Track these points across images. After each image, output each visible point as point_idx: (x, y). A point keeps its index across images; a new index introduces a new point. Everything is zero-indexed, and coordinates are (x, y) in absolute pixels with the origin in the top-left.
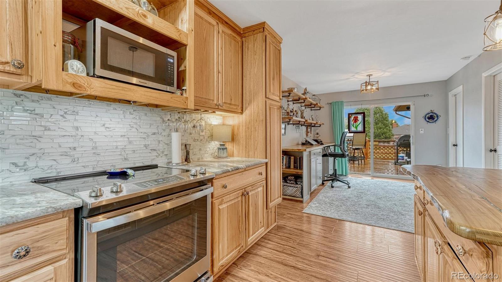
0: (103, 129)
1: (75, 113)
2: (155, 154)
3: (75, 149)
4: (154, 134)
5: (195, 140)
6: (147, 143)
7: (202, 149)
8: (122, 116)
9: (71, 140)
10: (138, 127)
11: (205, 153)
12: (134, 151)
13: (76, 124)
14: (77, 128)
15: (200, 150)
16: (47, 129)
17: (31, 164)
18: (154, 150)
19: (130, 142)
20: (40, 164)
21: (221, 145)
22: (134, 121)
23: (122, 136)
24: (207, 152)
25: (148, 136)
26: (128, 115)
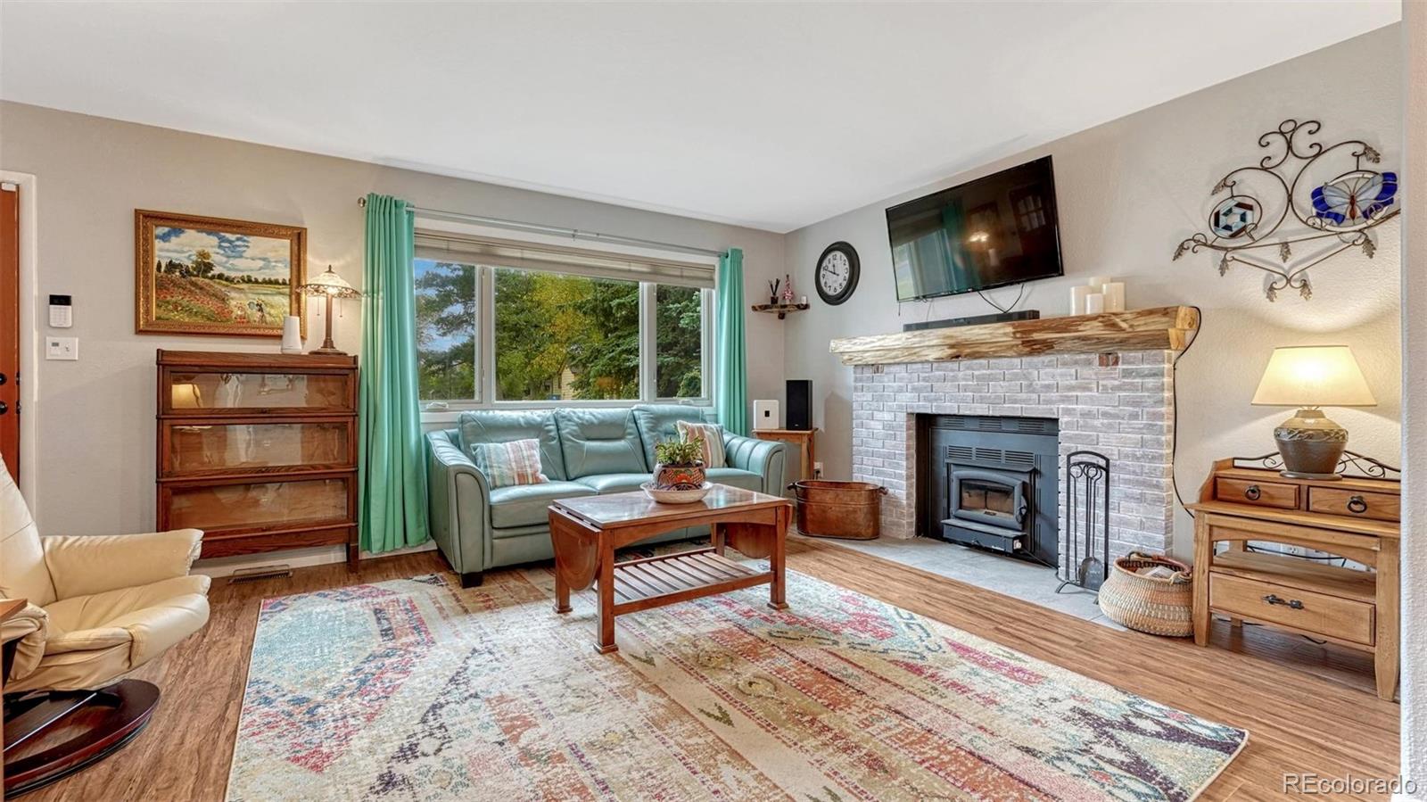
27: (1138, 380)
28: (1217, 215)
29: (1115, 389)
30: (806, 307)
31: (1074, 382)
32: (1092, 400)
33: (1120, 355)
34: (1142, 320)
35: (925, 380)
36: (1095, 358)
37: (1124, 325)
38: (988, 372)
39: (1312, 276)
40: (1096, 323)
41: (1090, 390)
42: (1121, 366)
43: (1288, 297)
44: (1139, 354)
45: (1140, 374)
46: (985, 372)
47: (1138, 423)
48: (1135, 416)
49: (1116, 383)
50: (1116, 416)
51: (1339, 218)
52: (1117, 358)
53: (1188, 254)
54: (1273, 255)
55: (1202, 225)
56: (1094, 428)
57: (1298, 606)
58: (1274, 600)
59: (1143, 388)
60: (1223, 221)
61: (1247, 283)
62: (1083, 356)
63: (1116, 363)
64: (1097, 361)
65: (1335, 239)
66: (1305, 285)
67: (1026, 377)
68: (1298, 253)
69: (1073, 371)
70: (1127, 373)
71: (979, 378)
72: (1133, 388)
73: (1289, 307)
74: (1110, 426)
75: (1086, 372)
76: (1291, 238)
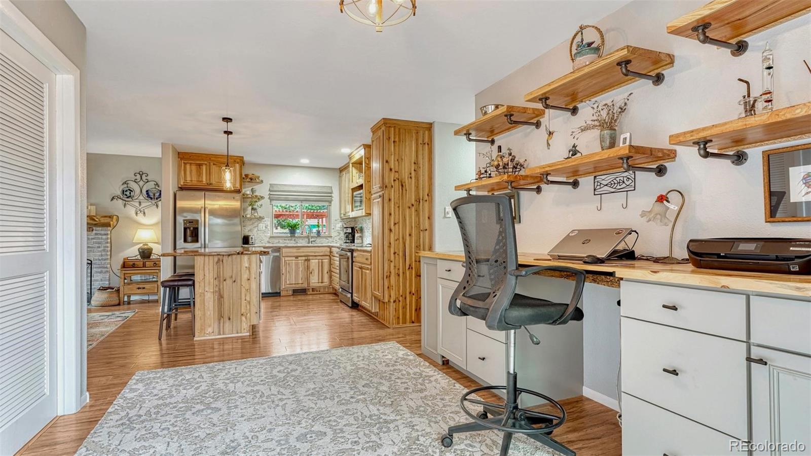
27: (100, 236)
28: (123, 191)
29: (93, 239)
33: (94, 228)
34: (102, 219)
37: (97, 220)
39: (146, 211)
42: (94, 232)
43: (141, 215)
44: (101, 228)
45: (101, 234)
47: (100, 249)
49: (93, 237)
51: (151, 198)
53: (115, 200)
54: (137, 204)
55: (119, 193)
57: (144, 288)
58: (139, 288)
59: (102, 239)
60: (125, 193)
61: (131, 211)
63: (93, 231)
65: (150, 203)
66: (144, 213)
68: (143, 205)
70: (96, 234)
72: (98, 238)
73: (141, 218)
76: (141, 201)
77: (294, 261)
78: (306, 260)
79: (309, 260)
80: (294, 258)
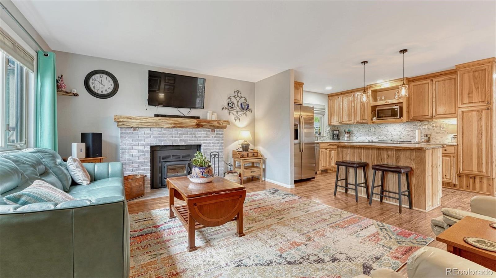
0: (394, 130)
1: (387, 126)
2: (412, 138)
3: (387, 135)
4: (412, 131)
5: (437, 133)
6: (409, 134)
7: (443, 137)
8: (399, 126)
9: (386, 133)
10: (405, 129)
11: (446, 140)
12: (403, 136)
13: (387, 129)
14: (387, 130)
15: (442, 138)
16: (382, 130)
17: (379, 138)
18: (412, 136)
19: (402, 133)
20: (381, 138)
21: (454, 135)
22: (404, 127)
23: (399, 132)
24: (447, 139)
25: (409, 131)
26: (401, 125)
27: (219, 135)
28: (228, 103)
29: (215, 137)
30: (76, 95)
31: (206, 135)
32: (210, 140)
33: (215, 129)
34: (224, 123)
35: (159, 134)
36: (210, 130)
37: (221, 123)
38: (183, 132)
39: (240, 118)
40: (216, 122)
41: (210, 138)
42: (216, 132)
43: (238, 120)
44: (219, 130)
46: (182, 132)
47: (219, 145)
48: (218, 143)
49: (215, 136)
50: (215, 143)
51: (243, 109)
52: (215, 130)
53: (224, 110)
54: (235, 113)
55: (226, 105)
56: (211, 146)
57: (254, 172)
58: (252, 172)
59: (220, 137)
60: (232, 104)
61: (232, 118)
62: (208, 129)
63: (215, 131)
64: (211, 131)
65: (242, 113)
66: (240, 120)
67: (194, 134)
68: (239, 113)
69: (206, 133)
70: (217, 134)
71: (180, 134)
72: (218, 137)
73: (237, 123)
74: (214, 146)
75: (209, 133)
76: (238, 111)
77: (325, 152)
78: (330, 151)
79: (331, 151)
80: (325, 150)
